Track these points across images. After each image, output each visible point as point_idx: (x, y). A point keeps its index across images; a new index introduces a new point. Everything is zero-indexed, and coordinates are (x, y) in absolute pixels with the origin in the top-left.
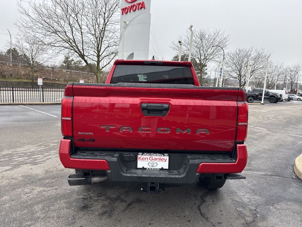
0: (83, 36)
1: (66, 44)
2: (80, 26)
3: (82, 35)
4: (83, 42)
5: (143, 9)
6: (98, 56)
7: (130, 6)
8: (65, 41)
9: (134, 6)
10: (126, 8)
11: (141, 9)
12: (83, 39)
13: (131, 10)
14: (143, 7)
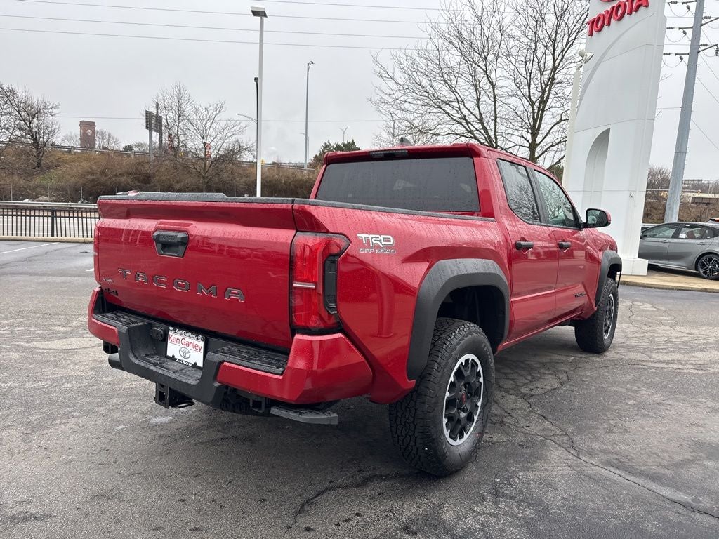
0: (497, 105)
1: (459, 128)
2: (491, 83)
3: (495, 101)
4: (496, 117)
5: (642, 9)
6: (533, 146)
7: (609, 9)
8: (455, 120)
9: (619, 6)
10: (599, 18)
11: (637, 10)
12: (498, 110)
13: (612, 20)
14: (641, 5)
